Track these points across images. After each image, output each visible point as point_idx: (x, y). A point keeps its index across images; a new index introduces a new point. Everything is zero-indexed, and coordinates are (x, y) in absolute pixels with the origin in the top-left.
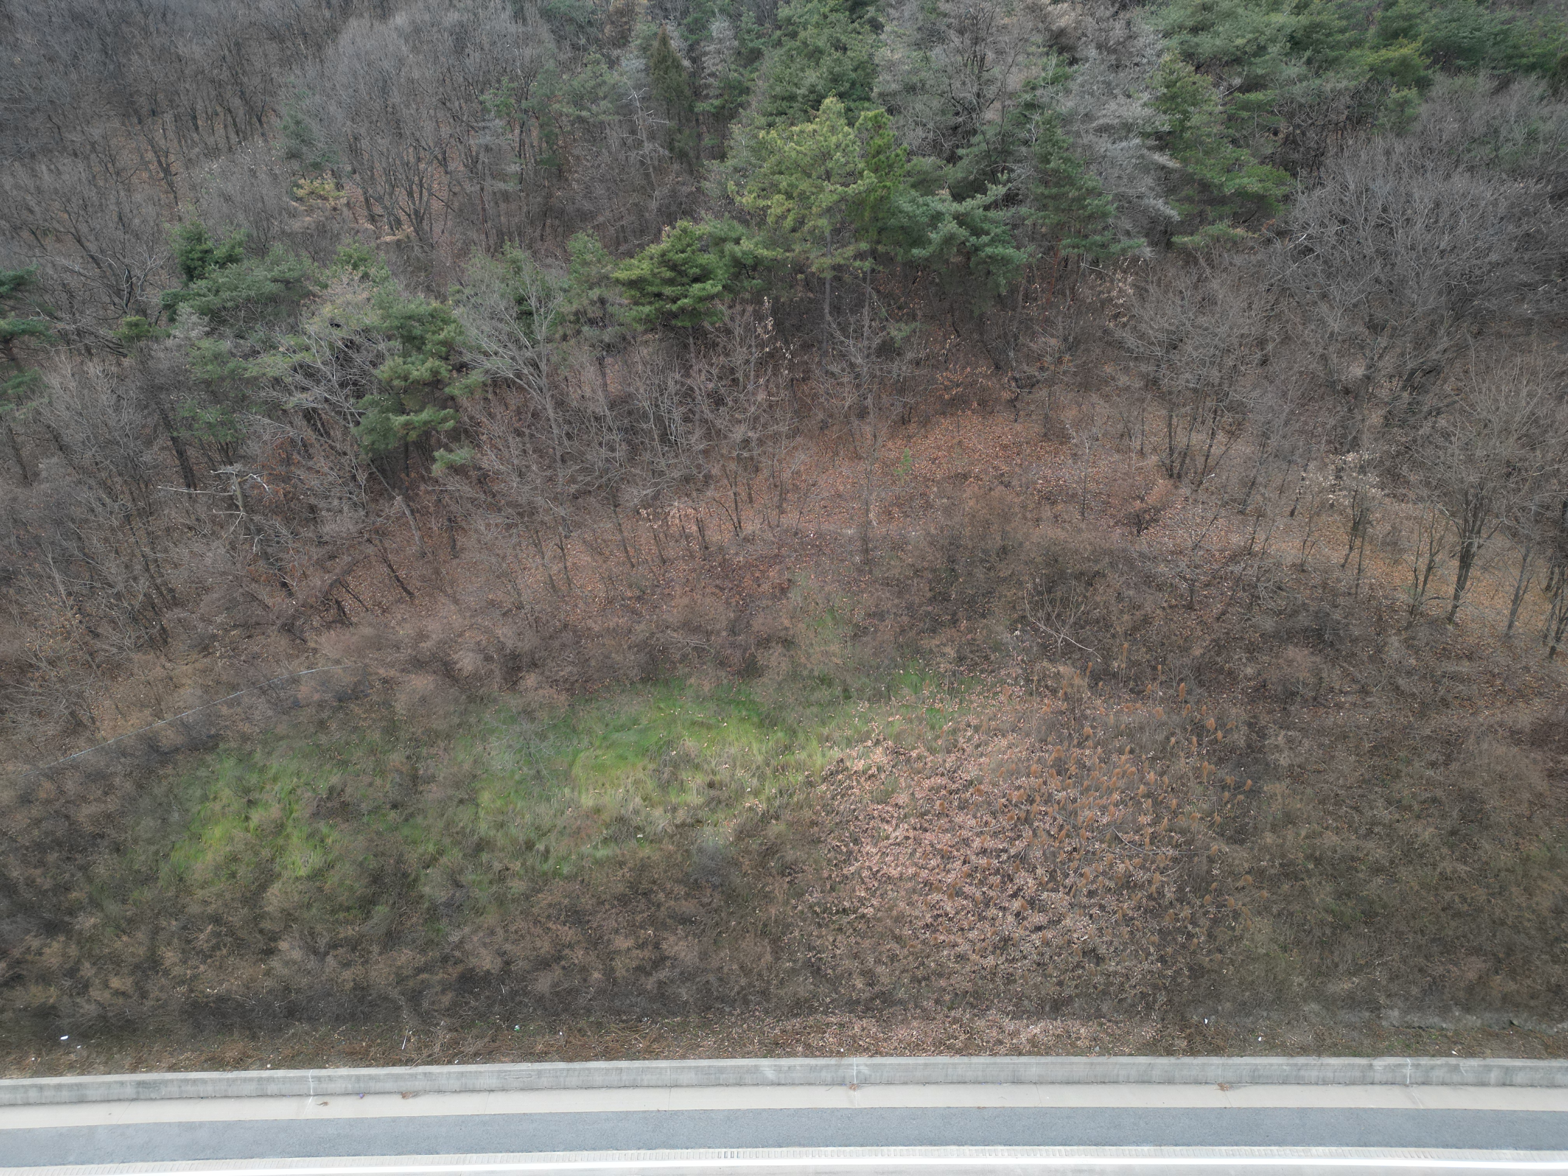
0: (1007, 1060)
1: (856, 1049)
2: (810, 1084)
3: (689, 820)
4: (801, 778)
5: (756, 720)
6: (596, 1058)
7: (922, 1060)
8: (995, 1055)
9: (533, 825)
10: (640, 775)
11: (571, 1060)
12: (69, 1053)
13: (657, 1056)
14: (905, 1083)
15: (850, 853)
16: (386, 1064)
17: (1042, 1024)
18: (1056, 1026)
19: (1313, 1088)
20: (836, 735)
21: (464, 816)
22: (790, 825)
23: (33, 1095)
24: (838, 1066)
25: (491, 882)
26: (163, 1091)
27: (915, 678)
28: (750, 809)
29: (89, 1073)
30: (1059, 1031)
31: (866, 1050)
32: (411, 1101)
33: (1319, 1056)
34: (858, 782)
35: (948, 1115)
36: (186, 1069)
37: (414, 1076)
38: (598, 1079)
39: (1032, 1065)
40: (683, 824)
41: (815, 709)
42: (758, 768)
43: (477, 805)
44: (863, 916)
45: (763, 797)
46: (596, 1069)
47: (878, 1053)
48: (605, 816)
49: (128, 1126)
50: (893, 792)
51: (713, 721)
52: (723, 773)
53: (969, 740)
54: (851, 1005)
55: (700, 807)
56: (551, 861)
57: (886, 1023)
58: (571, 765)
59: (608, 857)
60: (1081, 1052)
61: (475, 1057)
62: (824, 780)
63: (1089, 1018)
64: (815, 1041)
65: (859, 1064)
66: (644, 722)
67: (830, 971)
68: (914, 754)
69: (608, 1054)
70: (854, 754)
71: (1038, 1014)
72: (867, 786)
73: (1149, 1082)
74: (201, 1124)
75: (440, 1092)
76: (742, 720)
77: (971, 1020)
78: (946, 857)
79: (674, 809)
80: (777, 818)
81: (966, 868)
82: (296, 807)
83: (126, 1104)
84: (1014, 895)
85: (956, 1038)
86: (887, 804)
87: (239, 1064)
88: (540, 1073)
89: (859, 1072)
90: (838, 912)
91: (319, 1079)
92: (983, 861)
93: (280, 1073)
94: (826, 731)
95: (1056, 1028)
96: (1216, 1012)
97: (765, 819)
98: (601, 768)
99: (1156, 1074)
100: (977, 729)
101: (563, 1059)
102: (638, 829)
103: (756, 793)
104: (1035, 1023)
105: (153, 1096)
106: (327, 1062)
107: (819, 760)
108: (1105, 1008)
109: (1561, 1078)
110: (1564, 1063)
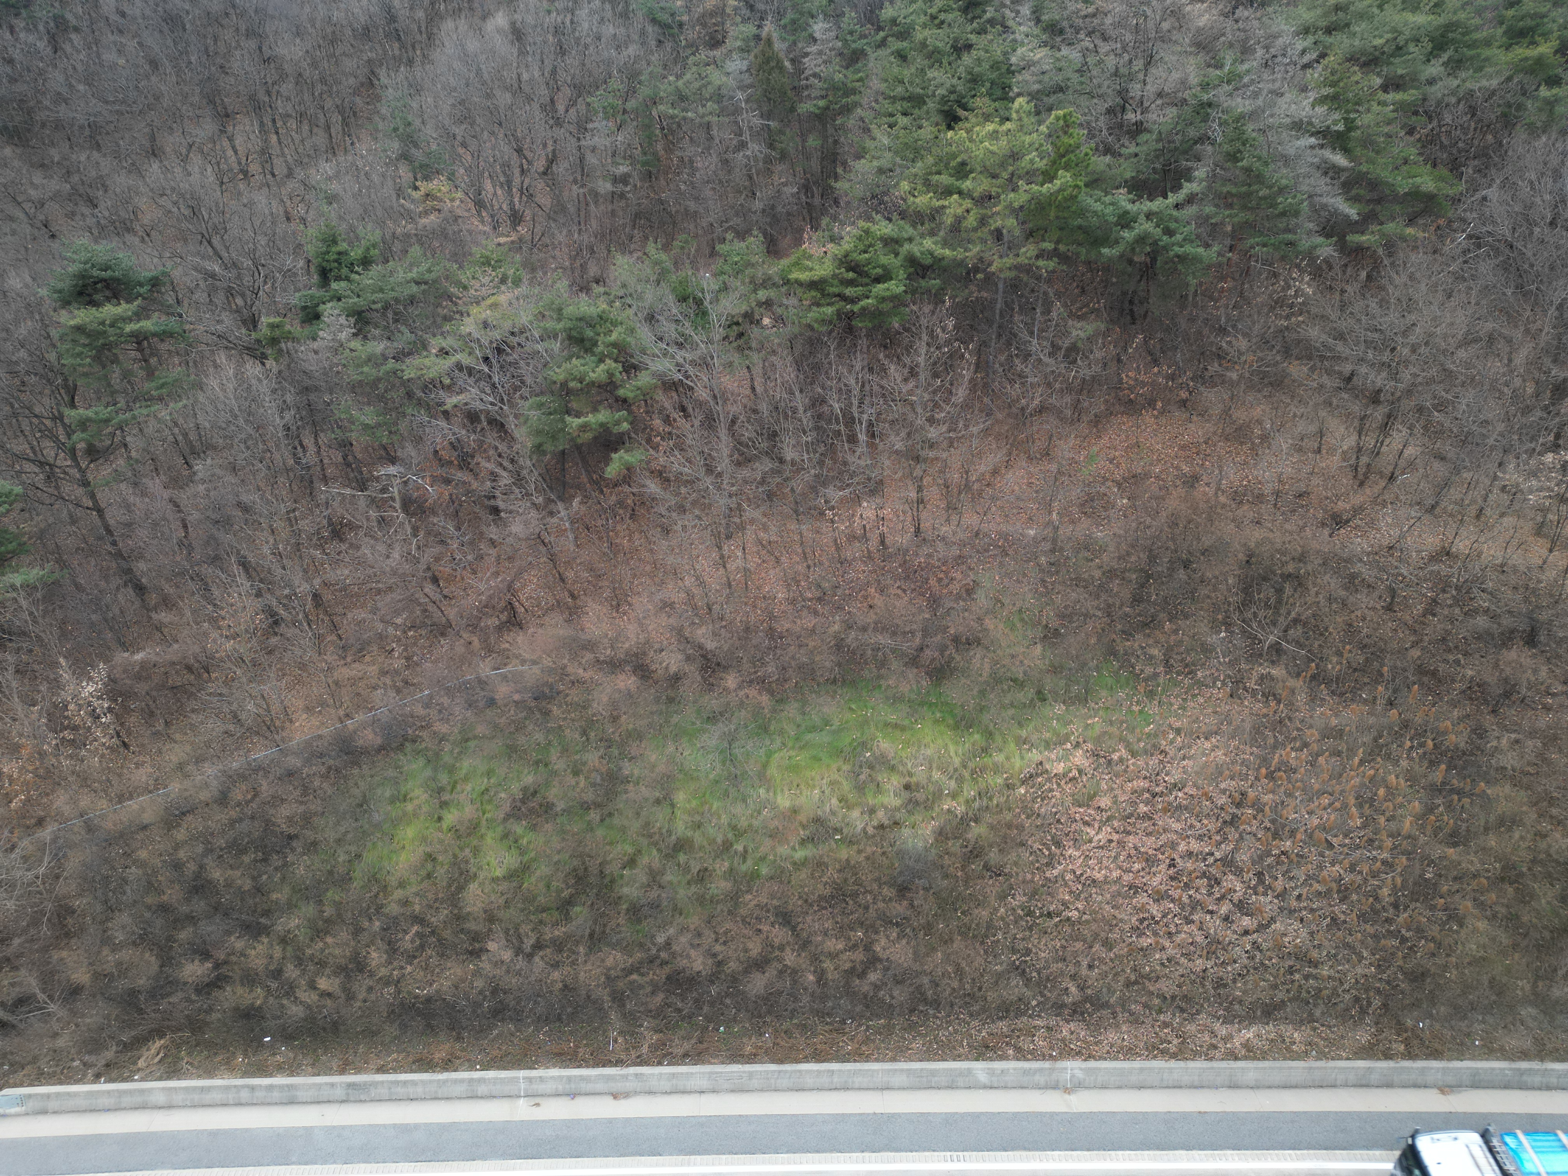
0: (1224, 1064)
1: (1067, 1052)
2: (1022, 1088)
3: (886, 822)
4: (999, 781)
5: (951, 722)
6: (806, 1059)
7: (1137, 1064)
8: (1211, 1059)
9: (729, 825)
10: (835, 776)
11: (781, 1062)
12: (274, 1054)
13: (867, 1059)
14: (1120, 1087)
15: (1051, 856)
16: (596, 1065)
17: (1254, 1029)
18: (1269, 1030)
19: (1537, 1093)
20: (1034, 737)
21: (660, 817)
22: (992, 827)
23: (245, 1095)
24: (1052, 1070)
25: (689, 883)
26: (373, 1093)
27: (1110, 681)
28: (949, 810)
29: (298, 1075)
30: (1272, 1036)
31: (1079, 1053)
32: (623, 1102)
33: (1542, 1060)
34: (1059, 785)
35: (1170, 1120)
36: (395, 1070)
37: (625, 1077)
38: (810, 1081)
39: (1249, 1069)
40: (881, 827)
41: (1011, 712)
42: (956, 770)
43: (673, 806)
44: (1068, 919)
45: (961, 800)
46: (808, 1071)
47: (1090, 1057)
48: (802, 817)
49: (343, 1128)
50: (1095, 795)
51: (906, 722)
52: (920, 774)
53: (1172, 742)
54: (1058, 1008)
55: (897, 809)
56: (749, 862)
57: (1096, 1028)
58: (765, 766)
59: (806, 859)
60: (1296, 1057)
61: (686, 1058)
62: (1023, 782)
63: (1302, 1022)
64: (1025, 1044)
65: (1073, 1067)
66: (836, 723)
67: (1034, 974)
68: (1115, 756)
69: (818, 1056)
70: (1053, 756)
71: (1249, 1018)
72: (1068, 788)
73: (1367, 1086)
74: (417, 1127)
75: (650, 1093)
76: (936, 722)
77: (1181, 1024)
78: (1150, 861)
79: (872, 811)
80: (976, 821)
81: (1171, 871)
82: (488, 807)
83: (337, 1106)
84: (1223, 897)
85: (1169, 1042)
86: (1088, 806)
87: (448, 1065)
88: (751, 1075)
89: (1073, 1076)
90: (1041, 915)
91: (530, 1080)
92: (1190, 865)
93: (491, 1074)
94: (1024, 733)
95: (1268, 1032)
96: (1431, 1016)
97: (964, 822)
98: (795, 769)
99: (1374, 1078)
100: (1178, 731)
101: (773, 1061)
102: (837, 830)
103: (954, 796)
104: (1247, 1028)
105: (362, 1097)
106: (536, 1062)
107: (1017, 763)
108: (1318, 1013)
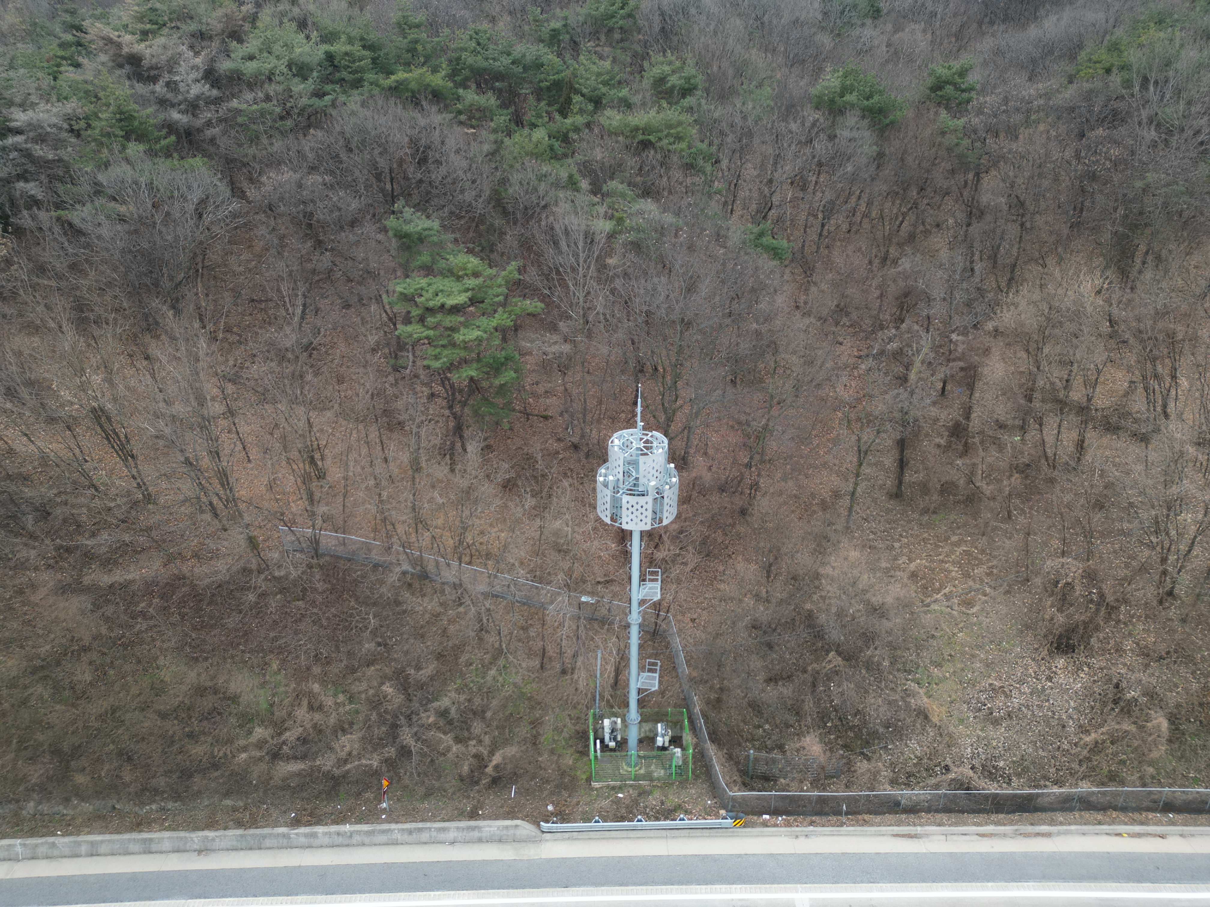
109: (133, 847)
110: (135, 835)
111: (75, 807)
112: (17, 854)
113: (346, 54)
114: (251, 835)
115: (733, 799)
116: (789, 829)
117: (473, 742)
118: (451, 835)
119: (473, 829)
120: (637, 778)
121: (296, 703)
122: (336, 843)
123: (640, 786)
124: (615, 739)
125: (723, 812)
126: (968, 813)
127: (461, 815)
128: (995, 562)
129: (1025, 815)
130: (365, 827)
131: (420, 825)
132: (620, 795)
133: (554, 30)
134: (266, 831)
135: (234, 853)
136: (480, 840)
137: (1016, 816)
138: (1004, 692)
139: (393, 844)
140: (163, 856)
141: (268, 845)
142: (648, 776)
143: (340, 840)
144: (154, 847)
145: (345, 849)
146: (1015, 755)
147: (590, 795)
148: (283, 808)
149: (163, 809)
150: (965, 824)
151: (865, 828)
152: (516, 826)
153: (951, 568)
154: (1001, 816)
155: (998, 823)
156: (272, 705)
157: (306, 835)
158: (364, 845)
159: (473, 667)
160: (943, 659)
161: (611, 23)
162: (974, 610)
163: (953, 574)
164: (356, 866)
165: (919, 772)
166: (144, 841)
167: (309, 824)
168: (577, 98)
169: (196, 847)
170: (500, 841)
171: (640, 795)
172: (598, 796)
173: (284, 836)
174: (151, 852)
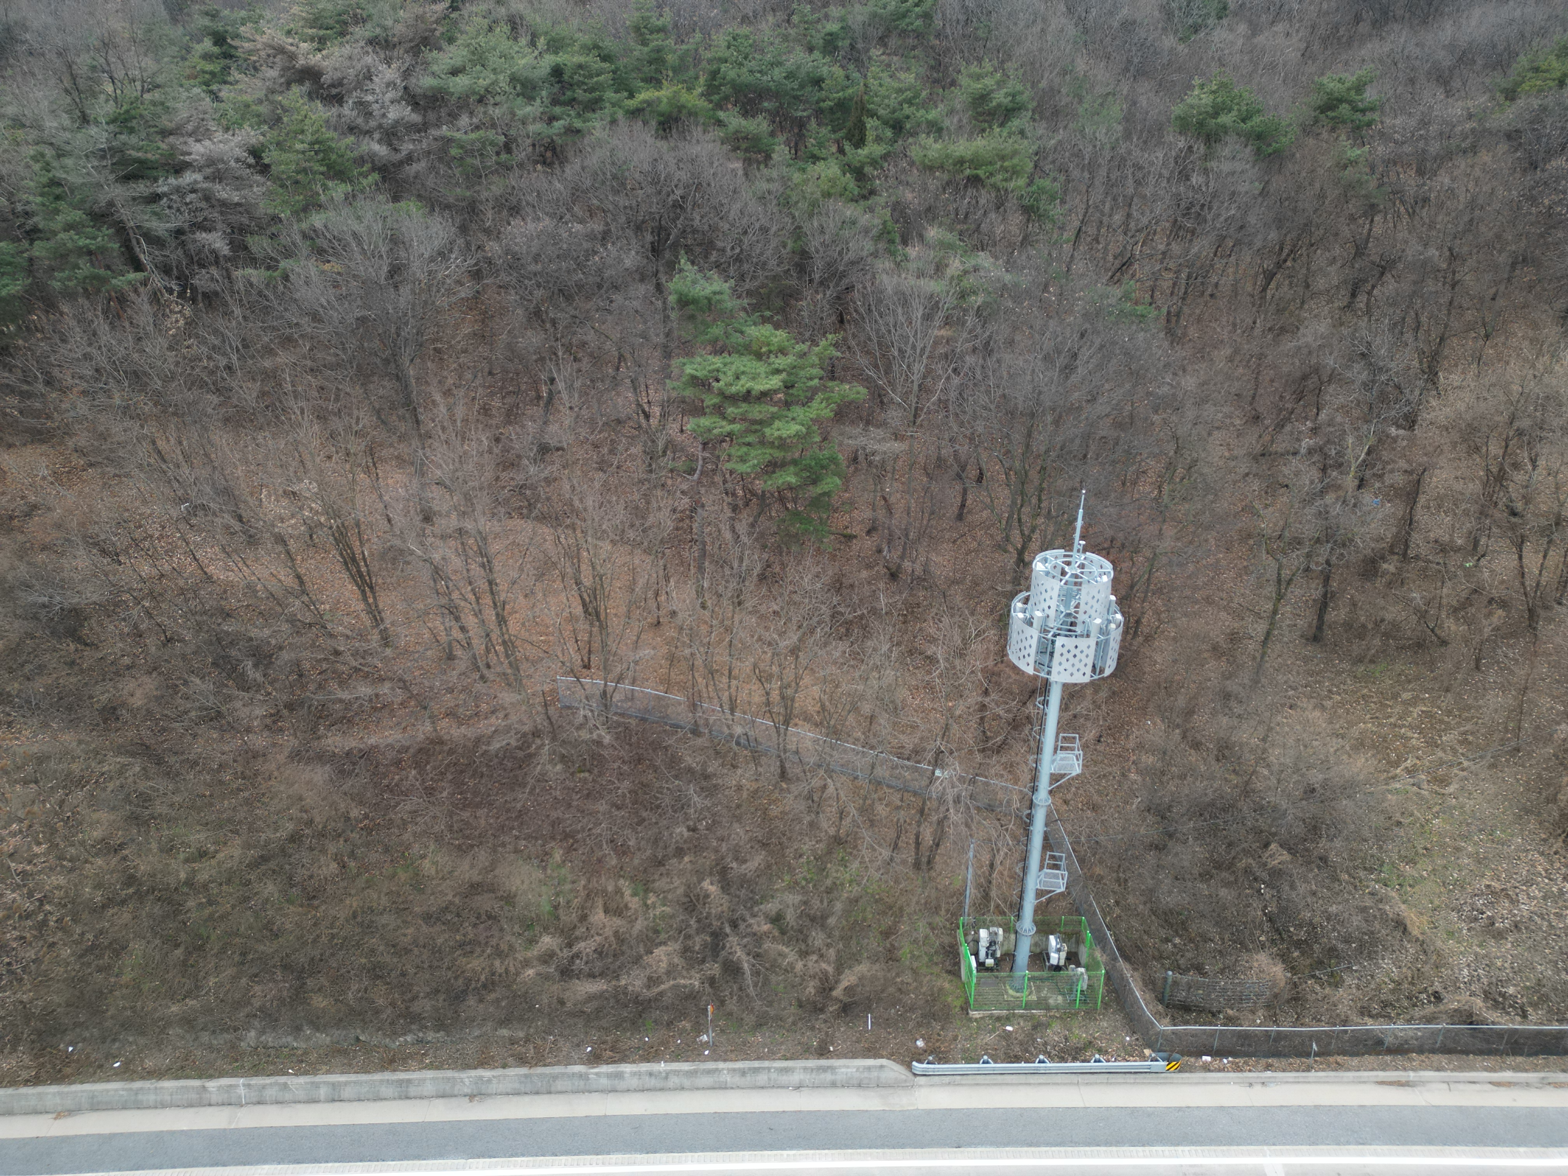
109: (386, 1091)
110: (387, 1075)
111: (309, 1038)
112: (240, 1097)
113: (580, 66)
114: (538, 1075)
115: (1163, 1034)
116: (1239, 1074)
117: (814, 957)
118: (796, 1078)
119: (825, 1069)
120: (1029, 1006)
121: (589, 904)
122: (646, 1086)
123: (1032, 1017)
124: (993, 955)
125: (1147, 1052)
126: (1475, 1054)
127: (806, 1052)
128: (1468, 727)
129: (1552, 1058)
130: (685, 1066)
131: (756, 1064)
132: (1009, 1028)
133: (831, 34)
134: (558, 1069)
135: (515, 1099)
136: (834, 1085)
137: (1540, 1060)
138: (1508, 896)
139: (720, 1088)
140: (425, 1102)
141: (559, 1088)
142: (1042, 1004)
143: (653, 1082)
144: (412, 1091)
145: (659, 1093)
146: (1528, 979)
147: (969, 1028)
148: (575, 1040)
149: (420, 1041)
150: (1472, 1068)
151: (1341, 1074)
152: (882, 1067)
153: (1409, 734)
154: (1519, 1059)
155: (1516, 1069)
156: (556, 907)
157: (609, 1076)
158: (683, 1089)
159: (804, 860)
160: (1417, 853)
161: (903, 24)
162: (1451, 789)
163: (1414, 742)
164: (678, 1116)
165: (1398, 1000)
166: (400, 1082)
167: (611, 1061)
168: (870, 123)
169: (467, 1090)
170: (859, 1086)
171: (1035, 1028)
172: (979, 1028)
173: (581, 1076)
174: (408, 1098)
